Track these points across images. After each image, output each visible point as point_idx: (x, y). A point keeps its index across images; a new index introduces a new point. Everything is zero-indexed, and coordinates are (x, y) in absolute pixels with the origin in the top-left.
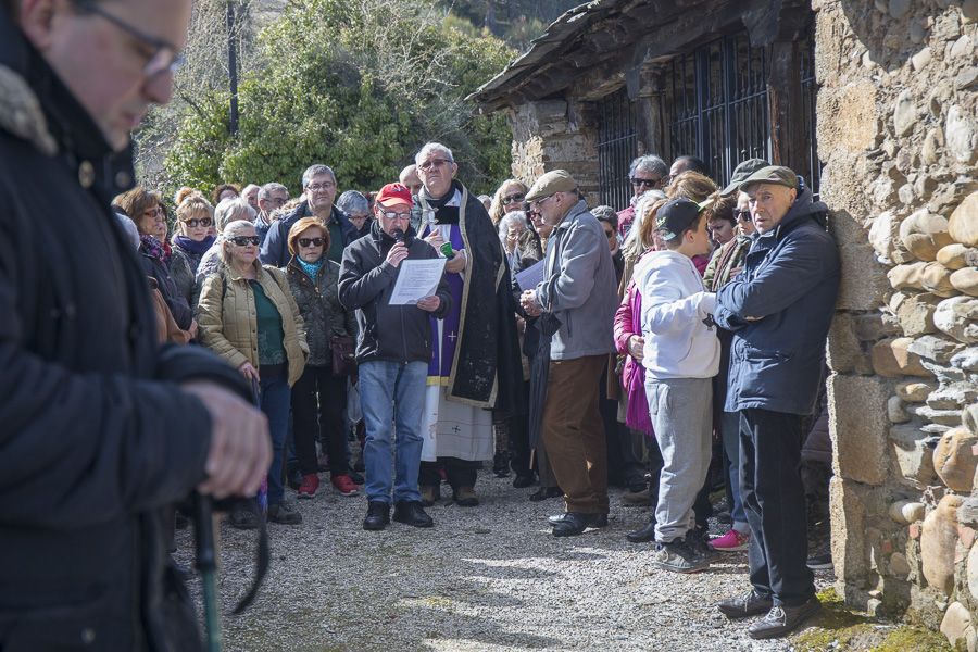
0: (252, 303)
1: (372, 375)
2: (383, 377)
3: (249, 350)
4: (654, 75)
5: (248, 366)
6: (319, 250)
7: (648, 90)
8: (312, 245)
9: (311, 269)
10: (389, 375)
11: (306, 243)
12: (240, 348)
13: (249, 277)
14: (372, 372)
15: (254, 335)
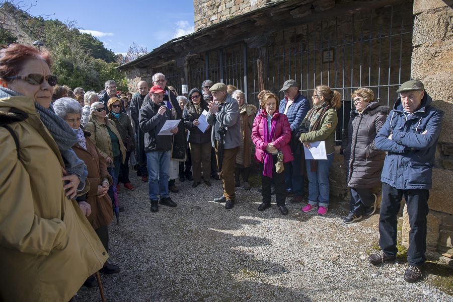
0: (107, 133)
1: (153, 157)
2: (157, 157)
3: (109, 151)
4: (188, 60)
5: (109, 158)
6: (119, 109)
7: (186, 64)
8: (117, 107)
9: (117, 115)
10: (159, 156)
11: (115, 106)
12: (105, 152)
13: (105, 124)
14: (153, 155)
15: (110, 146)
